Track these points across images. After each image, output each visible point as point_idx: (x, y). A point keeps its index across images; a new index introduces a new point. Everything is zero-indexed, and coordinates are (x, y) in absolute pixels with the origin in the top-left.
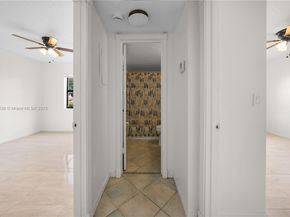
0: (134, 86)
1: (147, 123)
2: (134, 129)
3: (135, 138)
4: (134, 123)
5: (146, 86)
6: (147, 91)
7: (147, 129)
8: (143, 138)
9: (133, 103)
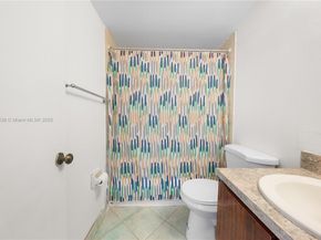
0: (124, 82)
1: (155, 169)
2: (125, 182)
3: (127, 204)
4: (126, 169)
5: (154, 82)
6: (157, 94)
7: (156, 182)
8: (147, 204)
9: (123, 122)
